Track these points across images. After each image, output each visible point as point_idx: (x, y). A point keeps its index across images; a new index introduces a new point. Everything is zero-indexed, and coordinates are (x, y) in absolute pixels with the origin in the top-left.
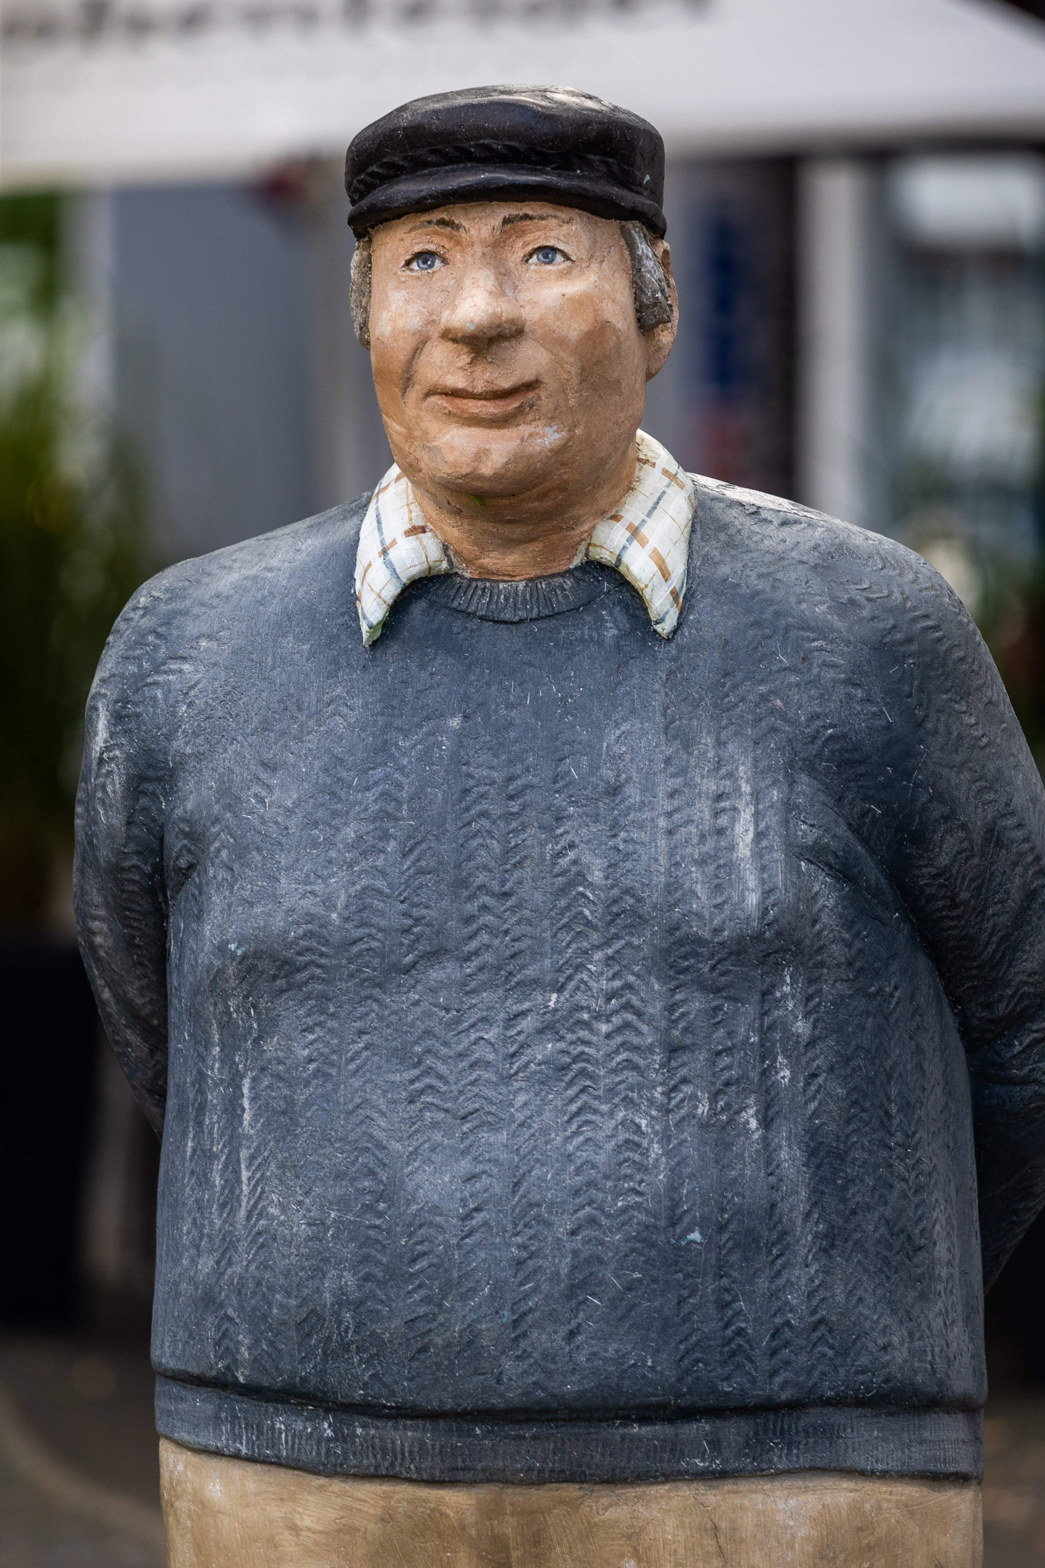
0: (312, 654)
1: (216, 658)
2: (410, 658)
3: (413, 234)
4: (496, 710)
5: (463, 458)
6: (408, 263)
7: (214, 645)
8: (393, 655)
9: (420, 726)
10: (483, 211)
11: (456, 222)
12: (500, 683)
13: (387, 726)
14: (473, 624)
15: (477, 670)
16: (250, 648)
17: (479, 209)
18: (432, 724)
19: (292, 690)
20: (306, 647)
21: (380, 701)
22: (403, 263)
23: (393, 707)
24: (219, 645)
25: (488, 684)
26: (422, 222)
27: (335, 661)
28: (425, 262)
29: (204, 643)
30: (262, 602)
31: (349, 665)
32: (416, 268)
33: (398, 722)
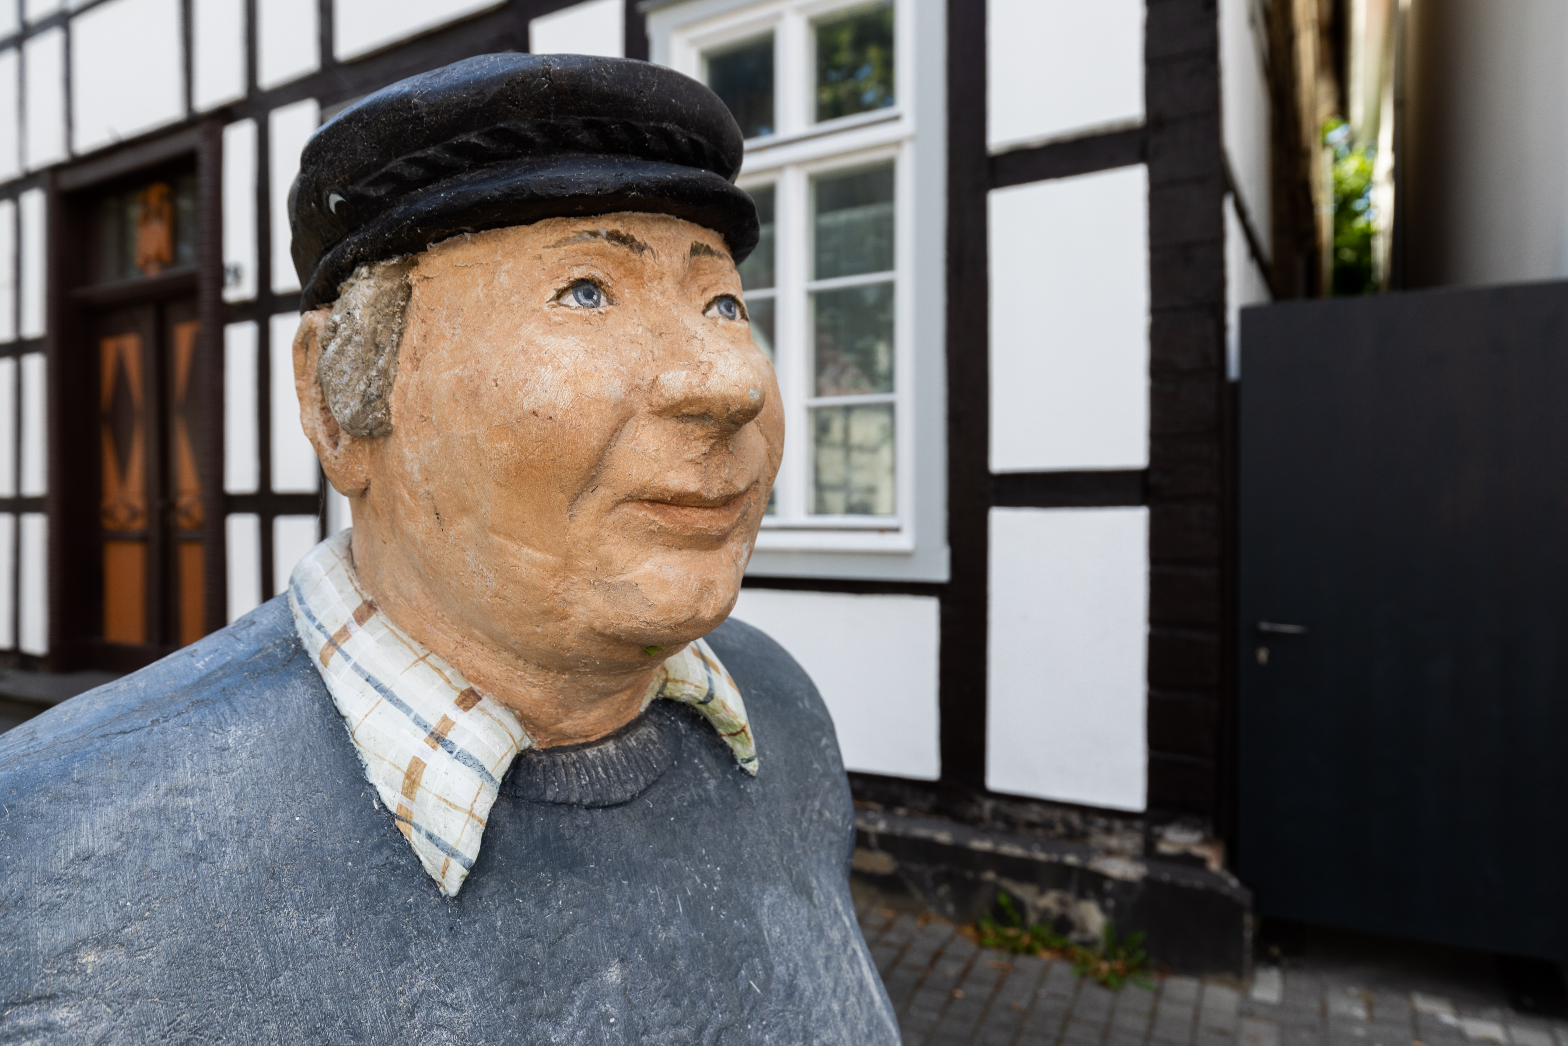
0: (343, 931)
1: (131, 983)
2: (522, 895)
3: (562, 251)
4: (655, 937)
5: (685, 598)
6: (560, 294)
7: (119, 956)
8: (491, 896)
9: (570, 999)
10: (669, 229)
11: (638, 239)
12: (645, 895)
13: (526, 1017)
14: (583, 818)
15: (613, 885)
16: (207, 947)
17: (664, 226)
18: (584, 989)
19: (329, 1006)
20: (328, 919)
21: (501, 980)
22: (553, 293)
23: (523, 984)
24: (130, 955)
25: (633, 901)
26: (580, 234)
27: (394, 932)
28: (589, 296)
29: (89, 958)
30: (198, 856)
31: (422, 933)
32: (574, 303)
33: (540, 1004)
